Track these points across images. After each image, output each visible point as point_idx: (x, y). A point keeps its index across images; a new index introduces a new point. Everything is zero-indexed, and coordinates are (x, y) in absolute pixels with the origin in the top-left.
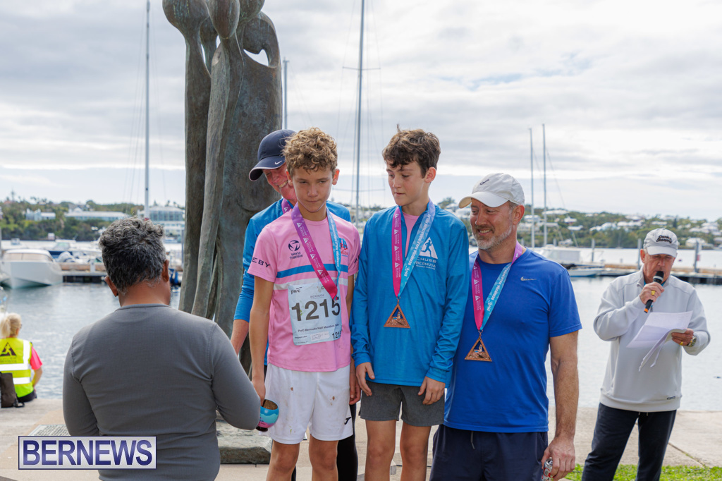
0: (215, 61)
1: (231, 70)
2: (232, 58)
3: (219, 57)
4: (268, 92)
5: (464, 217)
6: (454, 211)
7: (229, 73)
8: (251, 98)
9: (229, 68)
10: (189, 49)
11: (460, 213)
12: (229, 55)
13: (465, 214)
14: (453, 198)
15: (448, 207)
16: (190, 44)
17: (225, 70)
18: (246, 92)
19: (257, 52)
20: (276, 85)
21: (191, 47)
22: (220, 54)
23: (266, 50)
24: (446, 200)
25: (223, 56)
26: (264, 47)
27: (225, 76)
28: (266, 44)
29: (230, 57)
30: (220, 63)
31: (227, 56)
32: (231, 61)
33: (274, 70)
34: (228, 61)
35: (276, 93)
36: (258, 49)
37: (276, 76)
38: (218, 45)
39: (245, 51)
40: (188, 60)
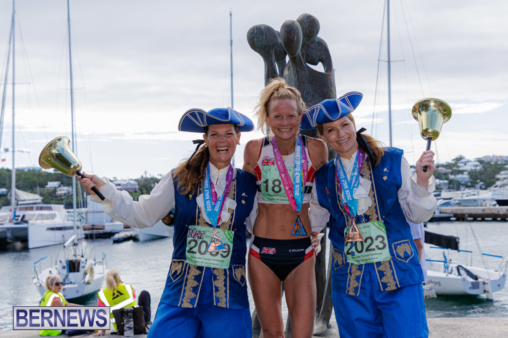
0: (286, 72)
1: (298, 78)
2: (298, 69)
3: (288, 70)
4: (325, 90)
5: (474, 168)
6: (465, 165)
7: (296, 80)
8: (313, 96)
9: (297, 77)
10: (267, 66)
11: (470, 165)
12: (296, 67)
13: (474, 166)
14: (463, 156)
15: (460, 162)
16: (267, 62)
17: (293, 78)
18: (309, 92)
19: (316, 64)
20: (331, 86)
21: (268, 65)
22: (290, 67)
23: (322, 62)
24: (459, 157)
25: (291, 69)
26: (320, 61)
27: (293, 82)
28: (322, 58)
29: (296, 69)
30: (290, 74)
31: (295, 68)
32: (297, 72)
33: (329, 75)
34: (295, 72)
35: (332, 91)
36: (316, 62)
37: (331, 79)
38: (287, 62)
39: (307, 64)
40: (266, 73)
